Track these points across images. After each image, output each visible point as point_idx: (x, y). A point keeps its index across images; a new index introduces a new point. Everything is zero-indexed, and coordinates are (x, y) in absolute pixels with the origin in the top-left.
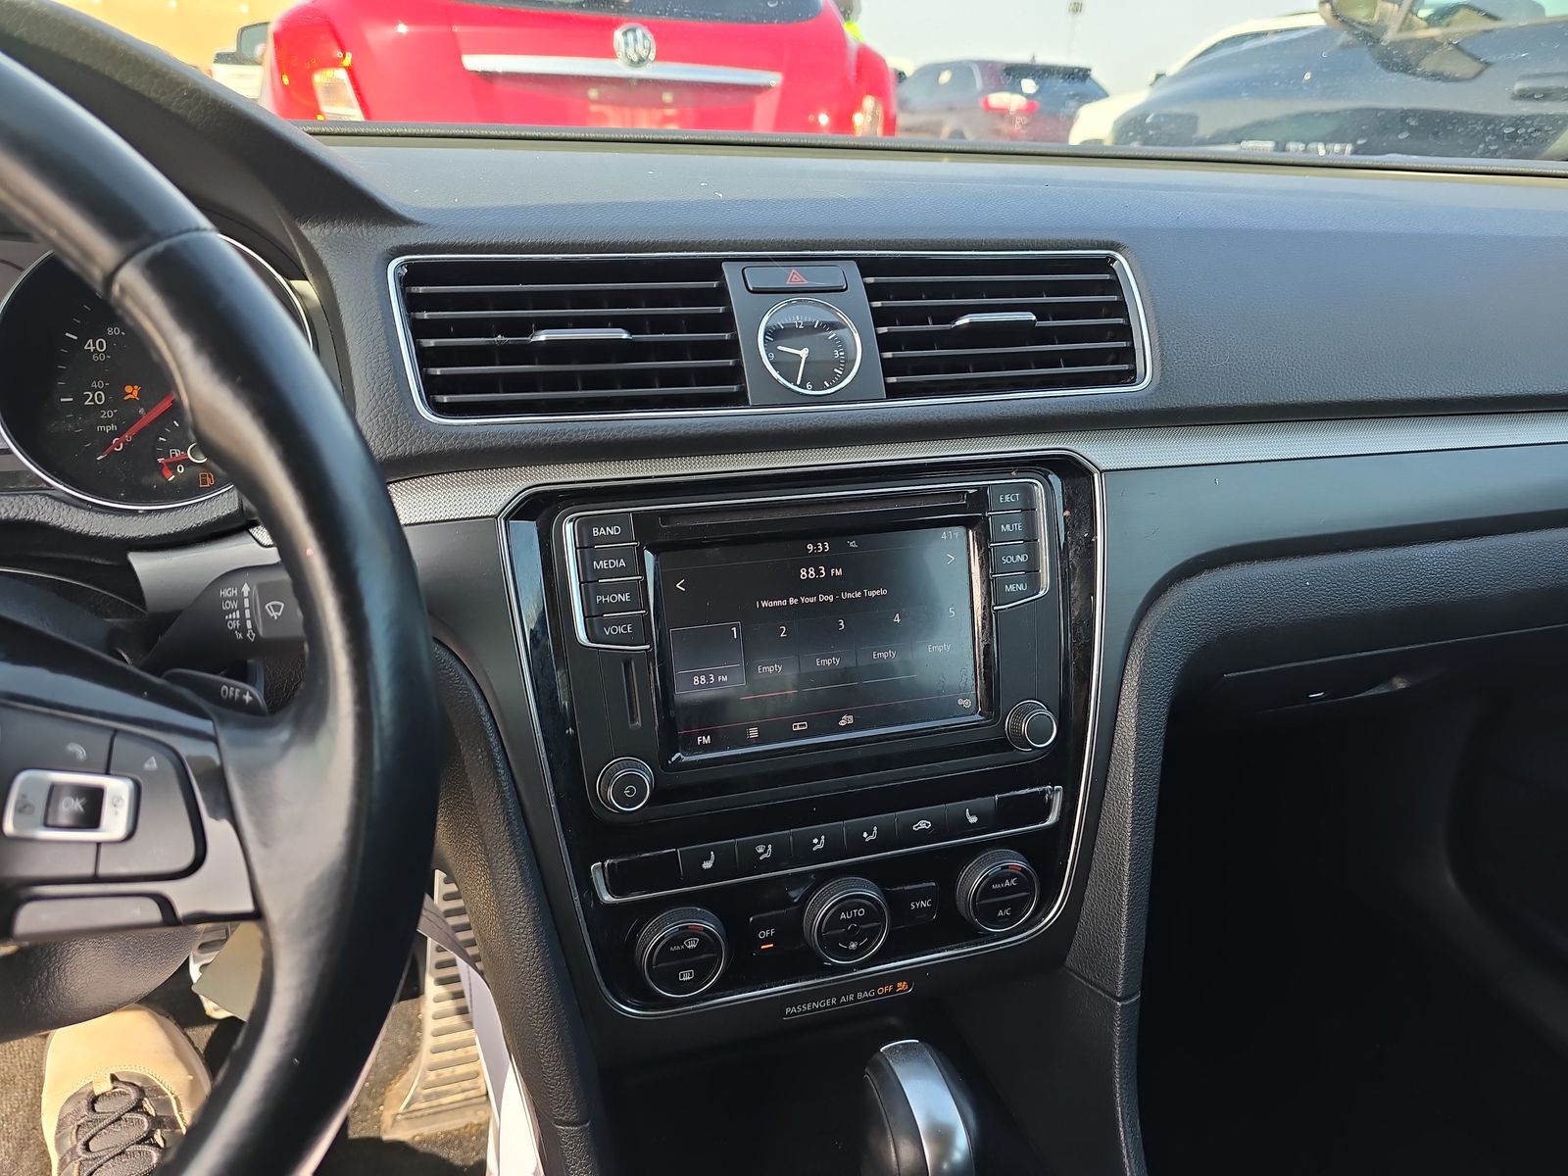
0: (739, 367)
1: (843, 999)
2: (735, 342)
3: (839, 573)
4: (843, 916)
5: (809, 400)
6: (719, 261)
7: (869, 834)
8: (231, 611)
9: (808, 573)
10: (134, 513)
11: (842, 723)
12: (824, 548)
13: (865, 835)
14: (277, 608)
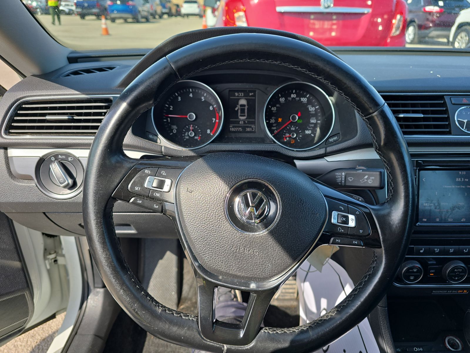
0: (449, 124)
1: (449, 292)
2: (448, 117)
3: (467, 180)
4: (456, 270)
5: (467, 134)
6: (443, 96)
7: (466, 250)
8: (339, 178)
9: (458, 179)
10: (293, 150)
11: (462, 220)
12: (464, 173)
13: (464, 250)
14: (351, 179)
